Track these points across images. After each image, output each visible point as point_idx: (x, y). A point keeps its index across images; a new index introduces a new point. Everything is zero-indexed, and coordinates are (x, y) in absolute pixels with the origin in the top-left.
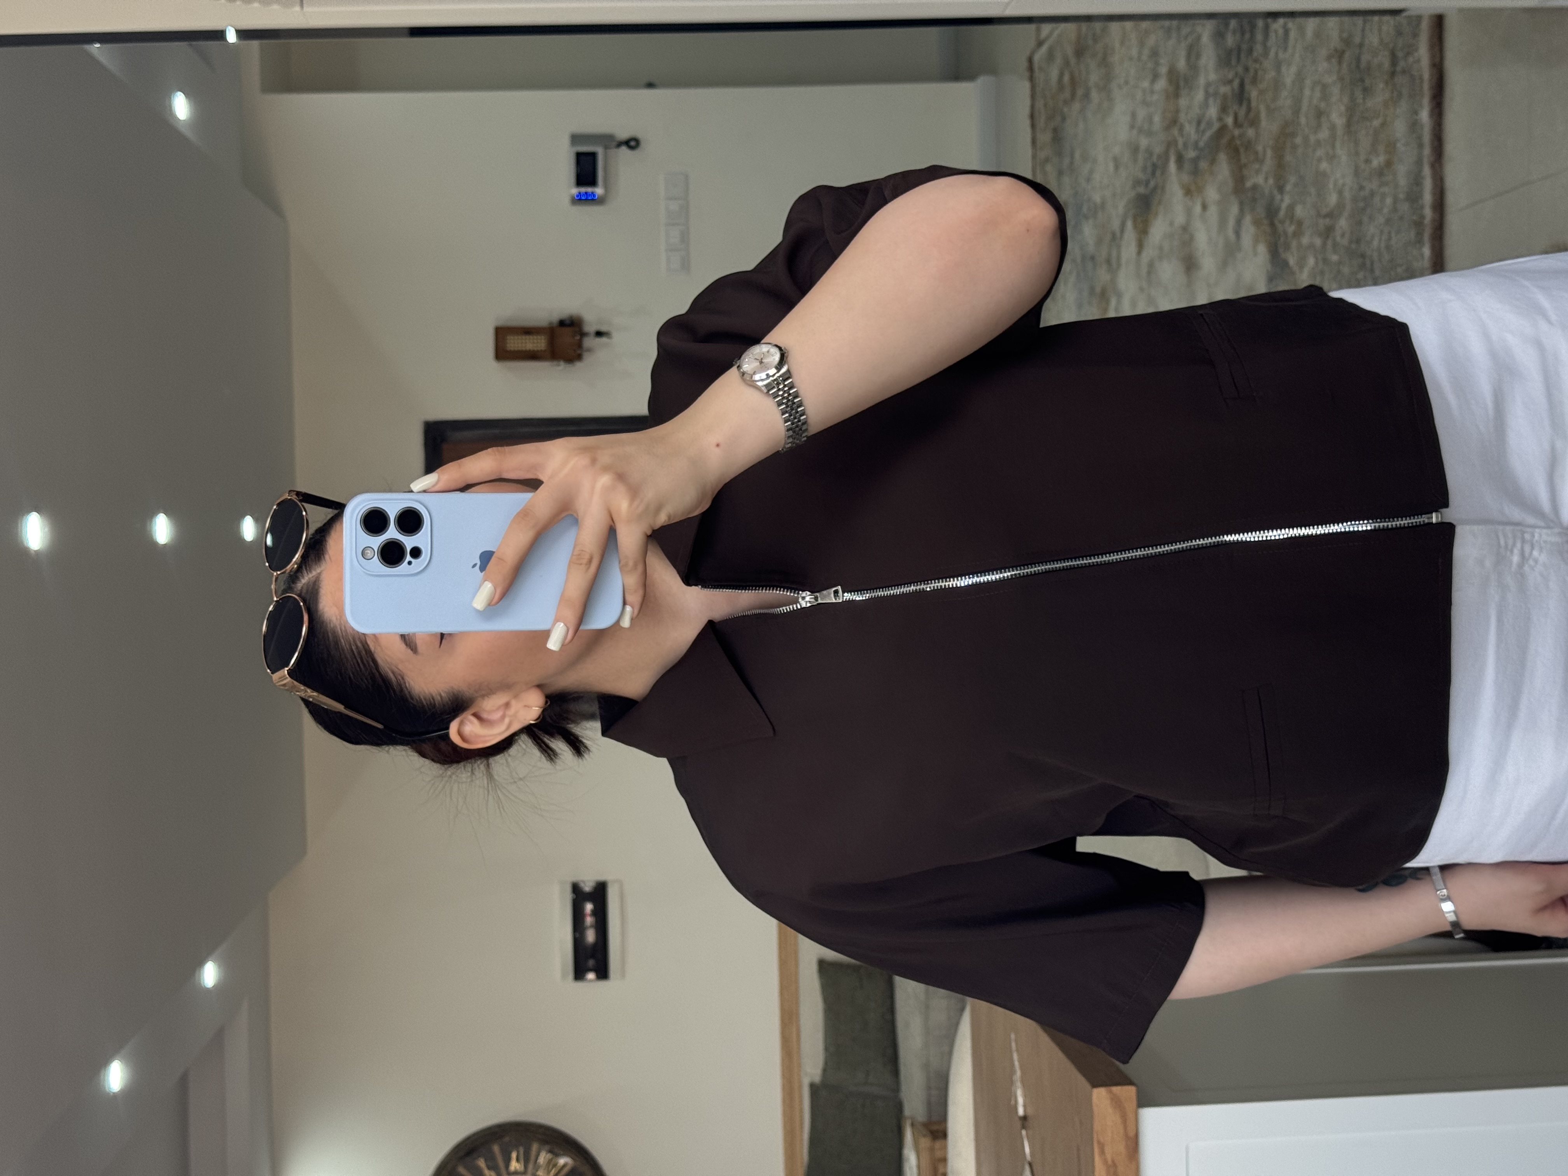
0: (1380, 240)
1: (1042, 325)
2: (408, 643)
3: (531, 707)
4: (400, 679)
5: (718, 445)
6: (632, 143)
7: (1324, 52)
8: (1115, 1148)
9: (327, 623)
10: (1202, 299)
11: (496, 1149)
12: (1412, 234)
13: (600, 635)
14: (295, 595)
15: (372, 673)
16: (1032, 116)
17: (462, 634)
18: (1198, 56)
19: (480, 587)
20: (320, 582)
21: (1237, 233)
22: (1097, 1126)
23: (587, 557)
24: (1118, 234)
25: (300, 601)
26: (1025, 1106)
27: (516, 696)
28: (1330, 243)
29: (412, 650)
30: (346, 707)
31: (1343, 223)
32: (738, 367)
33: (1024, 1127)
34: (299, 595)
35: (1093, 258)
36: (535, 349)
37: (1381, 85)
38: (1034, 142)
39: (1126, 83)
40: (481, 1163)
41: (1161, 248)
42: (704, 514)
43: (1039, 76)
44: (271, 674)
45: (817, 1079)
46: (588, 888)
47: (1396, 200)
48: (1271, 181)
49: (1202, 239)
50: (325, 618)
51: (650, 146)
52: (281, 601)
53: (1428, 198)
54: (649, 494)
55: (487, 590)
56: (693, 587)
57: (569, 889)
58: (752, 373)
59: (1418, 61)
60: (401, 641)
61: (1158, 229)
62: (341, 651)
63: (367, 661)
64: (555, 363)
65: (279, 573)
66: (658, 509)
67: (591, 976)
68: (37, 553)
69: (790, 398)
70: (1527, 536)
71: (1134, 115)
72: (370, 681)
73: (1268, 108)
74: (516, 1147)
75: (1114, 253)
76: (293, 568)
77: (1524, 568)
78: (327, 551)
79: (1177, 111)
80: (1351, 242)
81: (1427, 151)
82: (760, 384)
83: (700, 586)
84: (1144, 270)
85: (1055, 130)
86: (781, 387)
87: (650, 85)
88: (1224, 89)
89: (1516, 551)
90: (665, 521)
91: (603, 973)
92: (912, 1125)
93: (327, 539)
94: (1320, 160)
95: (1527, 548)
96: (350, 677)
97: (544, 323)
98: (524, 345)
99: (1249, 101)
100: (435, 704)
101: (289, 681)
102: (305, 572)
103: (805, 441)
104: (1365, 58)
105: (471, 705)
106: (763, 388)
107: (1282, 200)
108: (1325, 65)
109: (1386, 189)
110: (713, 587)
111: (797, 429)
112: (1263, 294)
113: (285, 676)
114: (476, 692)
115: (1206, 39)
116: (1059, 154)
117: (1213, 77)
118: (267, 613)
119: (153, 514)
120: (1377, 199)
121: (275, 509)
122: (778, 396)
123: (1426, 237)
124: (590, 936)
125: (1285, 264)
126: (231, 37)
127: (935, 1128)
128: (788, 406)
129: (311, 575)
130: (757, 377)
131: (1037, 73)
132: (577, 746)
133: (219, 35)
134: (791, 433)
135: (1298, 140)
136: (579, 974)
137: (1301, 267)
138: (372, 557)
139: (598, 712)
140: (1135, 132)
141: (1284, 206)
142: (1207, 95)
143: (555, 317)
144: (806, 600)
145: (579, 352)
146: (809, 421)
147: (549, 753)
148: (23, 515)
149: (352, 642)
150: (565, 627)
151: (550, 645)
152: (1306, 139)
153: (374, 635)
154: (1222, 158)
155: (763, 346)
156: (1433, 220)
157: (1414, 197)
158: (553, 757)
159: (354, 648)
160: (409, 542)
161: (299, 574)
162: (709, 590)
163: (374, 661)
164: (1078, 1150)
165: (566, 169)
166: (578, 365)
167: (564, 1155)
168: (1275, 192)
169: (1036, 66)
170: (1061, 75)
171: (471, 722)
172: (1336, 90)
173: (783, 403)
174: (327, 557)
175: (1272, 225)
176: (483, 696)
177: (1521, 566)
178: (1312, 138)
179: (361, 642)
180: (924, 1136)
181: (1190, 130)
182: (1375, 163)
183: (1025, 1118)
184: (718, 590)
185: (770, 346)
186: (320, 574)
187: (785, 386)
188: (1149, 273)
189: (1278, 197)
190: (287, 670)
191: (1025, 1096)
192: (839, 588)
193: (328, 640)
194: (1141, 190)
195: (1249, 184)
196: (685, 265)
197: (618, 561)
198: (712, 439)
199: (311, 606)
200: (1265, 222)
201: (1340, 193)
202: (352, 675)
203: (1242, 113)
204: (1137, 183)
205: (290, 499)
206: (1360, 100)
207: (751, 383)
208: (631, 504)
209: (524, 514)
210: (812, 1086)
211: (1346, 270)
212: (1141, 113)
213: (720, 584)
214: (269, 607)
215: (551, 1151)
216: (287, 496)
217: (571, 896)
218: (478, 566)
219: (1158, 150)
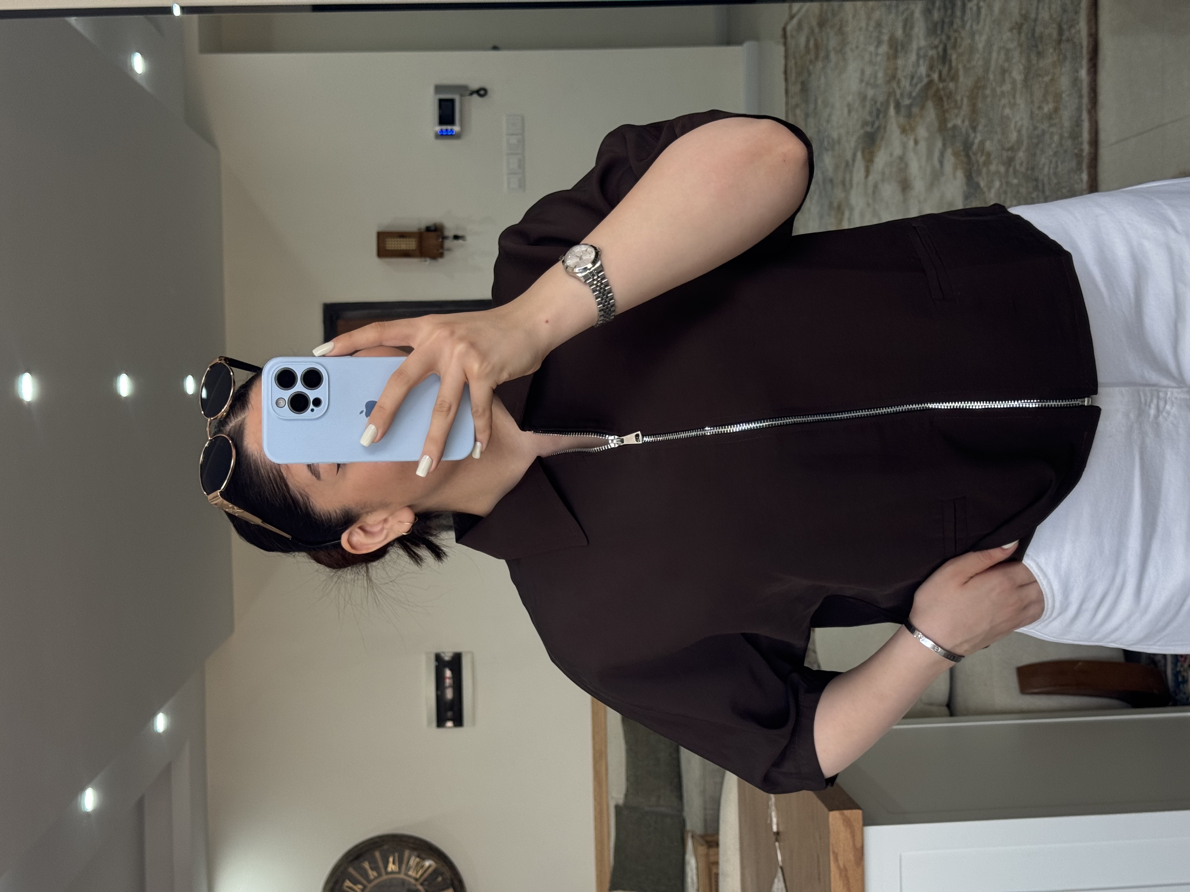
0: (1050, 168)
1: (793, 235)
2: (313, 472)
3: (404, 523)
4: (306, 499)
5: (547, 322)
6: (482, 92)
7: (1007, 25)
8: (846, 856)
9: (250, 456)
10: (914, 213)
11: (377, 854)
12: (1074, 164)
13: (457, 464)
14: (225, 435)
15: (285, 495)
16: (786, 72)
17: (352, 464)
18: (912, 28)
19: (366, 428)
20: (244, 425)
21: (941, 163)
22: (832, 840)
23: (447, 405)
24: (851, 162)
25: (229, 440)
26: (778, 825)
27: (392, 514)
28: (1011, 170)
29: (316, 477)
30: (264, 521)
31: (1021, 155)
32: (563, 262)
33: (777, 840)
34: (228, 435)
35: (831, 181)
36: (408, 249)
37: (1051, 50)
38: (787, 91)
39: (857, 47)
40: (366, 865)
41: (883, 173)
42: (536, 374)
43: (791, 42)
44: (207, 496)
45: (621, 802)
46: (447, 657)
47: (1061, 137)
48: (967, 123)
49: (914, 167)
50: (248, 451)
51: (495, 95)
52: (213, 440)
53: (1086, 136)
54: (495, 359)
55: (371, 431)
56: (527, 432)
57: (433, 658)
58: (573, 267)
59: (1079, 32)
60: (308, 470)
61: (881, 159)
62: (261, 477)
63: (281, 486)
64: (423, 259)
65: (212, 418)
66: (502, 370)
67: (450, 724)
68: (29, 403)
69: (602, 286)
70: (1162, 395)
71: (863, 72)
72: (283, 501)
73: (964, 67)
74: (393, 853)
75: (848, 177)
76: (223, 415)
77: (1159, 419)
78: (250, 402)
79: (896, 69)
80: (1027, 169)
81: (1085, 100)
82: (580, 275)
83: (533, 432)
84: (870, 191)
85: (803, 83)
86: (595, 278)
87: (495, 48)
88: (932, 53)
89: (1153, 406)
90: (507, 378)
91: (459, 722)
92: (693, 837)
93: (250, 392)
94: (1004, 106)
95: (1162, 404)
96: (267, 498)
97: (414, 229)
98: (399, 246)
99: (950, 61)
100: (331, 518)
101: (221, 500)
102: (232, 418)
103: (613, 319)
104: (1039, 30)
105: (358, 520)
106: (582, 279)
107: (975, 137)
108: (1009, 34)
109: (1054, 129)
110: (543, 432)
111: (608, 310)
112: (961, 209)
113: (218, 496)
114: (362, 509)
115: (917, 14)
116: (806, 101)
117: (923, 43)
118: (203, 450)
119: (117, 374)
120: (1047, 137)
121: (208, 371)
122: (593, 284)
123: (1084, 166)
124: (449, 694)
125: (978, 185)
126: (177, 11)
127: (709, 839)
128: (601, 292)
129: (237, 420)
130: (577, 270)
131: (789, 40)
132: (438, 553)
133: (168, 10)
134: (602, 313)
135: (988, 92)
136: (440, 722)
137: (989, 189)
138: (283, 406)
139: (453, 525)
140: (863, 85)
141: (977, 141)
142: (918, 56)
143: (423, 225)
144: (613, 441)
145: (441, 251)
146: (617, 304)
147: (416, 559)
148: (19, 375)
149: (270, 471)
150: (430, 458)
151: (419, 473)
152: (994, 90)
153: (287, 465)
154: (930, 104)
155: (583, 246)
156: (1090, 153)
157: (1075, 136)
158: (420, 562)
159: (271, 475)
160: (312, 394)
161: (228, 420)
162: (539, 434)
163: (286, 485)
164: (818, 857)
165: (432, 112)
166: (441, 261)
167: (428, 859)
168: (970, 131)
169: (789, 34)
170: (808, 41)
171: (358, 534)
172: (1016, 54)
173: (597, 291)
174: (250, 406)
175: (968, 156)
176: (367, 513)
177: (1156, 417)
178: (998, 90)
179: (277, 471)
180: (702, 845)
181: (905, 83)
182: (1046, 109)
183: (778, 833)
184: (547, 434)
185: (588, 246)
186: (244, 419)
187: (598, 277)
188: (874, 192)
189: (972, 135)
190: (220, 492)
191: (778, 817)
192: (639, 433)
193: (251, 469)
194: (869, 129)
195: (950, 125)
196: (522, 185)
197: (471, 408)
198: (542, 317)
199: (238, 443)
200: (962, 153)
201: (1019, 131)
202: (268, 497)
203: (945, 71)
204: (865, 124)
205: (220, 363)
206: (1034, 61)
207: (573, 275)
208: (480, 367)
209: (399, 373)
210: (617, 807)
211: (1023, 191)
212: (868, 71)
213: (548, 430)
214: (205, 444)
215: (418, 856)
216: (217, 360)
217: (435, 664)
218: (364, 413)
219: (881, 98)
